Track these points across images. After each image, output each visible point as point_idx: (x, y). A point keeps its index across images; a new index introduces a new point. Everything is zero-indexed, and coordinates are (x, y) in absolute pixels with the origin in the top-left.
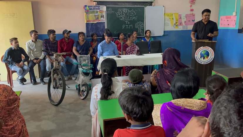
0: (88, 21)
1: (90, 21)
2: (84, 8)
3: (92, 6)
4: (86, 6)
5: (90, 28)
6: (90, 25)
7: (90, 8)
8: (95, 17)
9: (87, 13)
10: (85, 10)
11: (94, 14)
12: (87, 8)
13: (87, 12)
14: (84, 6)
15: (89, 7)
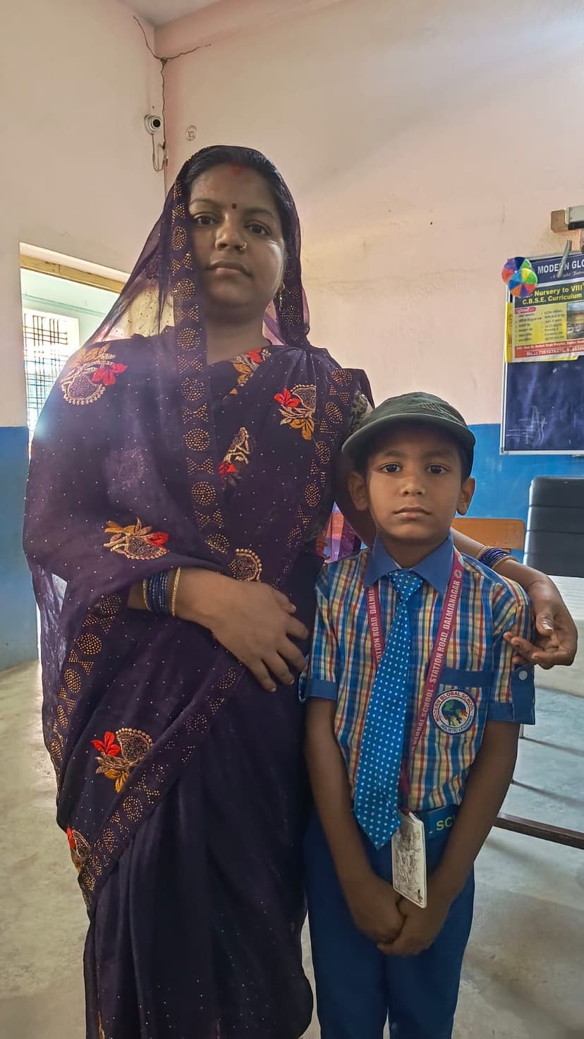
0: (521, 352)
1: (534, 351)
2: (506, 275)
3: (557, 260)
4: (519, 261)
5: (530, 392)
6: (535, 371)
7: (541, 269)
8: (571, 325)
9: (519, 304)
10: (513, 285)
11: (563, 307)
12: (527, 272)
13: (522, 298)
14: (509, 262)
15: (535, 264)
